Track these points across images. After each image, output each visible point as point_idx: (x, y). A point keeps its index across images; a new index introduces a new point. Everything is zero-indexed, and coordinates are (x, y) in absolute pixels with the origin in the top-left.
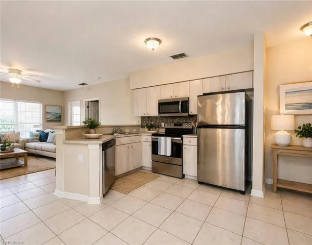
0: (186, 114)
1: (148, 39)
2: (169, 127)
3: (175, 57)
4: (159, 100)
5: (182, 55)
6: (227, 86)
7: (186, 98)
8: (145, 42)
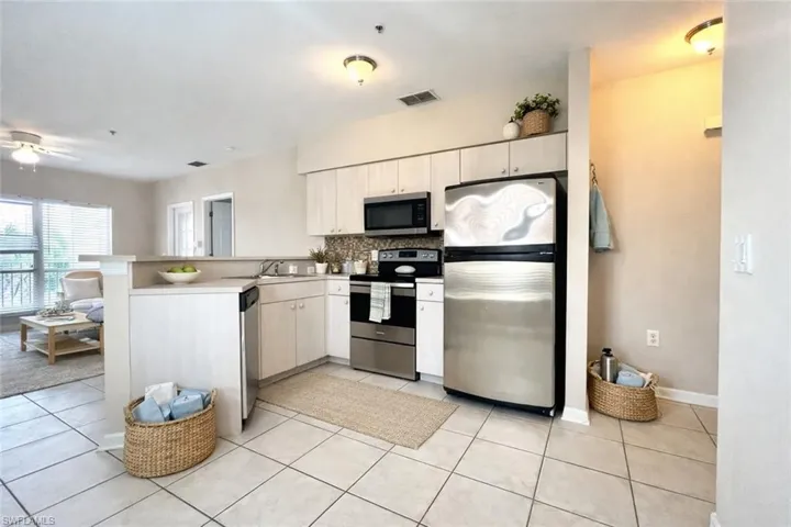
0: (424, 230)
1: (352, 59)
2: (388, 259)
3: (409, 101)
4: (365, 199)
5: (425, 97)
6: (513, 167)
7: (423, 193)
8: (345, 65)
